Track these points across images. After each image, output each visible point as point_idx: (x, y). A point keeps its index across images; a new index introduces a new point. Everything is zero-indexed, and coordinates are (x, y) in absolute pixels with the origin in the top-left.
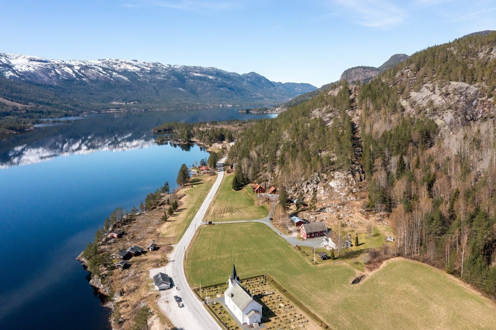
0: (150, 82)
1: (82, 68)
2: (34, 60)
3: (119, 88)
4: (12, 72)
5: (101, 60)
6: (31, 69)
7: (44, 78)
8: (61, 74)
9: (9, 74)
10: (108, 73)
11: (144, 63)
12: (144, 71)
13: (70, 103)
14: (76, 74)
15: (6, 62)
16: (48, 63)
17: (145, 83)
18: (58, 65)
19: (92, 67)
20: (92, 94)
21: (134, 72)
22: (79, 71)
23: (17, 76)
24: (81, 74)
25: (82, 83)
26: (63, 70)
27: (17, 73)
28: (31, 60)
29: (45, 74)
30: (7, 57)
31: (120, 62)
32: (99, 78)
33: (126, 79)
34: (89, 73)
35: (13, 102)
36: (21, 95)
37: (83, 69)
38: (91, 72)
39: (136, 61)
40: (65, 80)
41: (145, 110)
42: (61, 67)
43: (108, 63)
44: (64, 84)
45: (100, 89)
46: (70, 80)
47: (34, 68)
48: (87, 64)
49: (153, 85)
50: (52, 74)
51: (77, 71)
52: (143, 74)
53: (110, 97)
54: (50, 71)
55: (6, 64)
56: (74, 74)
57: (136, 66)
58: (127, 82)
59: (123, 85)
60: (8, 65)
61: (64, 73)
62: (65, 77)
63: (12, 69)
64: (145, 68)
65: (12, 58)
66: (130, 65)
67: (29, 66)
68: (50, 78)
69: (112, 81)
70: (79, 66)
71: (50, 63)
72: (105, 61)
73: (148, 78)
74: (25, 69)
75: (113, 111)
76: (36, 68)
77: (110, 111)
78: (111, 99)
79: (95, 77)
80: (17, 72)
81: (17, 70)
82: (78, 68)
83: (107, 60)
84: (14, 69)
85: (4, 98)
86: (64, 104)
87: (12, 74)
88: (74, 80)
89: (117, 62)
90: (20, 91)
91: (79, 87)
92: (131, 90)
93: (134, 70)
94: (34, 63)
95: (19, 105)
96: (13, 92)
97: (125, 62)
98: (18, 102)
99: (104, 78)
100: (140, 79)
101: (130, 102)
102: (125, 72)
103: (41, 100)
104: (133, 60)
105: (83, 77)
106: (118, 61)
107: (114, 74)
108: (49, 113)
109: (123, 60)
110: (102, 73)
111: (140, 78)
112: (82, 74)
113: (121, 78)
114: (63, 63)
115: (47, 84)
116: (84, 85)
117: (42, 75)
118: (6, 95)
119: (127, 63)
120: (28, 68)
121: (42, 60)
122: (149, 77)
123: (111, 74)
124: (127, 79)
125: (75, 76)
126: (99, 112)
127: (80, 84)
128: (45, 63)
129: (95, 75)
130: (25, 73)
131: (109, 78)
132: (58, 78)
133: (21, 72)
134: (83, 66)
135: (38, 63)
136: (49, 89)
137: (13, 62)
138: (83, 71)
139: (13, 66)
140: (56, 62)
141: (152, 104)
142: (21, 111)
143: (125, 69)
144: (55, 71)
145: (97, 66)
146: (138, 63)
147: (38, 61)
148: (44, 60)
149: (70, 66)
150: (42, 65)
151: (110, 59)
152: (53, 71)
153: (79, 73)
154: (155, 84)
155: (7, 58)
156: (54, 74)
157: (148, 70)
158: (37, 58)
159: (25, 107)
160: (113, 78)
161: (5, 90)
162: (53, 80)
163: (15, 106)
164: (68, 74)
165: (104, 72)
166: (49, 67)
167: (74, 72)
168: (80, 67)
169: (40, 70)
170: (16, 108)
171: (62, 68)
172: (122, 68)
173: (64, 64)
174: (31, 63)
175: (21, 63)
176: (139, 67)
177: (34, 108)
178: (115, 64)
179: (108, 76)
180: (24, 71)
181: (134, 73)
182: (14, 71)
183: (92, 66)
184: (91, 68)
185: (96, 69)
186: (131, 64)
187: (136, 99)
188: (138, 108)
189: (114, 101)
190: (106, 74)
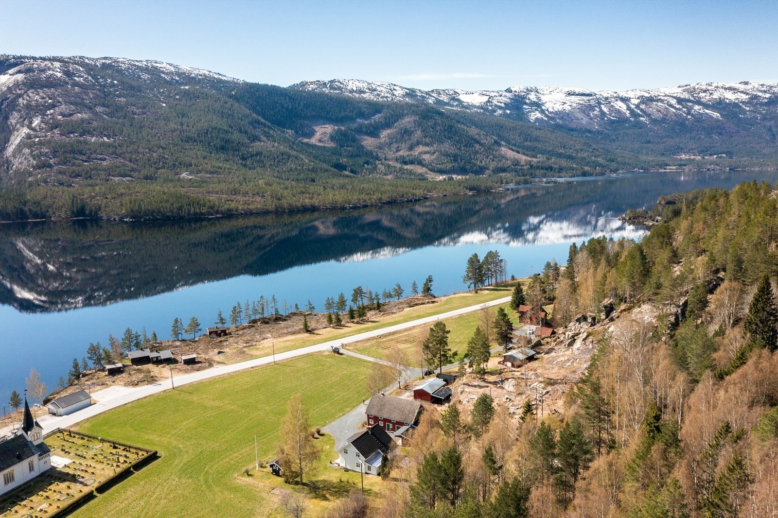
0: (764, 118)
1: (643, 101)
2: (574, 94)
3: (698, 131)
4: (540, 113)
5: (683, 87)
6: (567, 107)
7: (582, 119)
8: (608, 113)
9: (536, 116)
10: (685, 108)
11: (762, 85)
12: (756, 101)
13: (604, 156)
14: (632, 112)
15: (535, 100)
16: (592, 98)
17: (752, 122)
18: (606, 99)
19: (660, 99)
20: (649, 142)
21: (737, 104)
22: (637, 106)
23: (544, 118)
24: (639, 111)
25: (639, 125)
26: (612, 106)
27: (546, 114)
28: (569, 94)
29: (585, 114)
30: (538, 92)
31: (713, 88)
32: (667, 115)
33: (716, 115)
34: (653, 109)
35: (519, 153)
36: (536, 144)
37: (643, 103)
38: (656, 107)
39: (746, 83)
40: (613, 122)
41: (730, 169)
42: (610, 102)
43: (692, 91)
44: (608, 127)
45: (664, 134)
46: (620, 121)
47: (570, 106)
48: (652, 95)
49: (768, 124)
50: (595, 113)
51: (633, 107)
52: (754, 106)
53: (679, 147)
54: (592, 108)
55: (534, 102)
56: (628, 112)
57: (742, 92)
58: (717, 120)
59: (706, 126)
60: (536, 103)
61: (612, 111)
62: (613, 117)
63: (541, 108)
64: (760, 94)
65: (544, 92)
66: (732, 92)
67: (565, 103)
68: (591, 119)
69: (688, 120)
70: (638, 98)
71: (595, 97)
72: (688, 87)
73: (760, 113)
74: (558, 107)
75: (670, 169)
76: (574, 105)
77: (665, 169)
78: (679, 150)
79: (661, 115)
80: (546, 112)
81: (547, 110)
82: (636, 102)
83: (692, 86)
84: (543, 108)
85: (509, 149)
86: (593, 158)
87: (538, 115)
88: (626, 120)
89: (709, 88)
90: (537, 139)
91: (630, 131)
92: (720, 134)
93: (738, 99)
94: (573, 98)
95: (524, 158)
96: (527, 140)
97: (722, 88)
98: (524, 154)
99: (675, 115)
100: (743, 114)
101: (711, 155)
102: (719, 105)
103: (562, 151)
104: (740, 83)
105: (641, 116)
106: (711, 86)
107: (697, 107)
108: (561, 169)
109: (720, 84)
110: (675, 108)
111: (745, 112)
112: (642, 110)
113: (706, 114)
114: (615, 95)
115: (584, 129)
116: (640, 128)
117: (580, 115)
118: (517, 144)
119: (726, 89)
120: (563, 106)
121: (584, 92)
122: (764, 110)
123: (689, 110)
124: (718, 115)
125: (628, 115)
126: (646, 170)
127: (633, 126)
128: (587, 98)
129: (662, 112)
130: (556, 113)
131: (684, 115)
132: (603, 119)
133: (551, 113)
134: (646, 97)
135: (579, 98)
136: (584, 136)
137: (544, 99)
138: (643, 107)
139: (543, 104)
140: (605, 95)
141: (752, 158)
142: (522, 166)
143: (720, 99)
144: (600, 108)
145: (668, 96)
146: (749, 87)
147: (578, 95)
148: (588, 92)
149: (625, 100)
150: (583, 100)
151: (698, 84)
152: (597, 109)
153: (636, 110)
154: (773, 122)
155: (537, 94)
156: (598, 113)
157: (766, 98)
158: (577, 90)
159: (530, 161)
160: (693, 115)
161: (517, 138)
162: (595, 122)
163: (516, 160)
164: (619, 112)
165: (677, 106)
166: (593, 103)
167: (629, 108)
168: (639, 101)
169: (578, 109)
170: (518, 162)
171: (612, 104)
172: (714, 97)
173: (616, 97)
174: (569, 98)
175: (554, 99)
176: (747, 94)
177: (543, 162)
178: (705, 91)
179: (684, 112)
180: (557, 110)
181: (735, 105)
182: (542, 112)
183: (659, 97)
184: (658, 101)
185: (665, 102)
186: (734, 89)
187: (726, 150)
188: (719, 165)
189: (684, 153)
190: (680, 109)
